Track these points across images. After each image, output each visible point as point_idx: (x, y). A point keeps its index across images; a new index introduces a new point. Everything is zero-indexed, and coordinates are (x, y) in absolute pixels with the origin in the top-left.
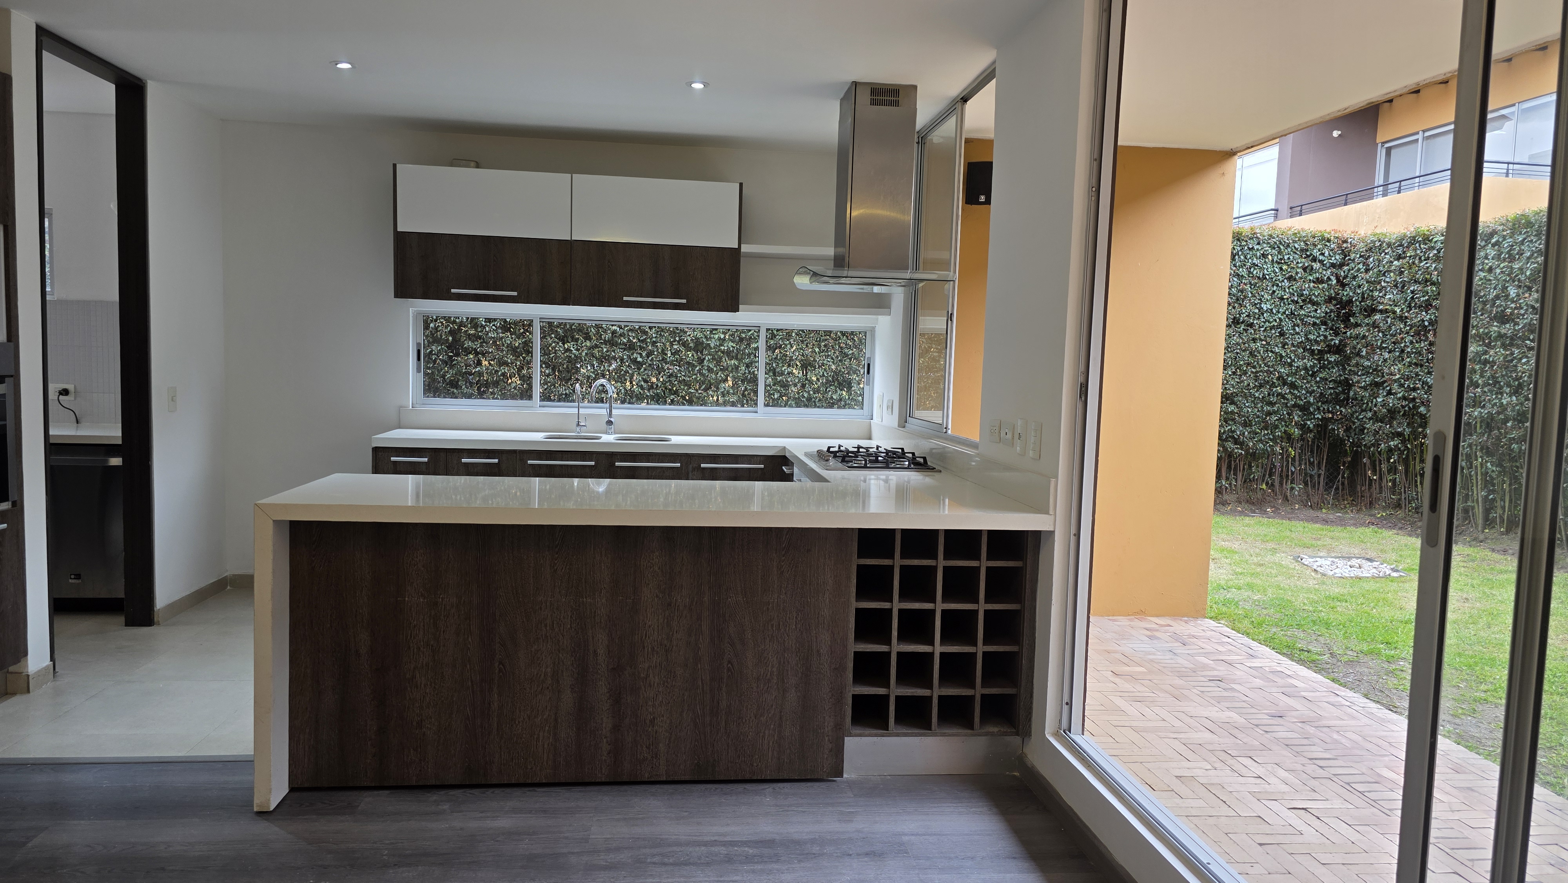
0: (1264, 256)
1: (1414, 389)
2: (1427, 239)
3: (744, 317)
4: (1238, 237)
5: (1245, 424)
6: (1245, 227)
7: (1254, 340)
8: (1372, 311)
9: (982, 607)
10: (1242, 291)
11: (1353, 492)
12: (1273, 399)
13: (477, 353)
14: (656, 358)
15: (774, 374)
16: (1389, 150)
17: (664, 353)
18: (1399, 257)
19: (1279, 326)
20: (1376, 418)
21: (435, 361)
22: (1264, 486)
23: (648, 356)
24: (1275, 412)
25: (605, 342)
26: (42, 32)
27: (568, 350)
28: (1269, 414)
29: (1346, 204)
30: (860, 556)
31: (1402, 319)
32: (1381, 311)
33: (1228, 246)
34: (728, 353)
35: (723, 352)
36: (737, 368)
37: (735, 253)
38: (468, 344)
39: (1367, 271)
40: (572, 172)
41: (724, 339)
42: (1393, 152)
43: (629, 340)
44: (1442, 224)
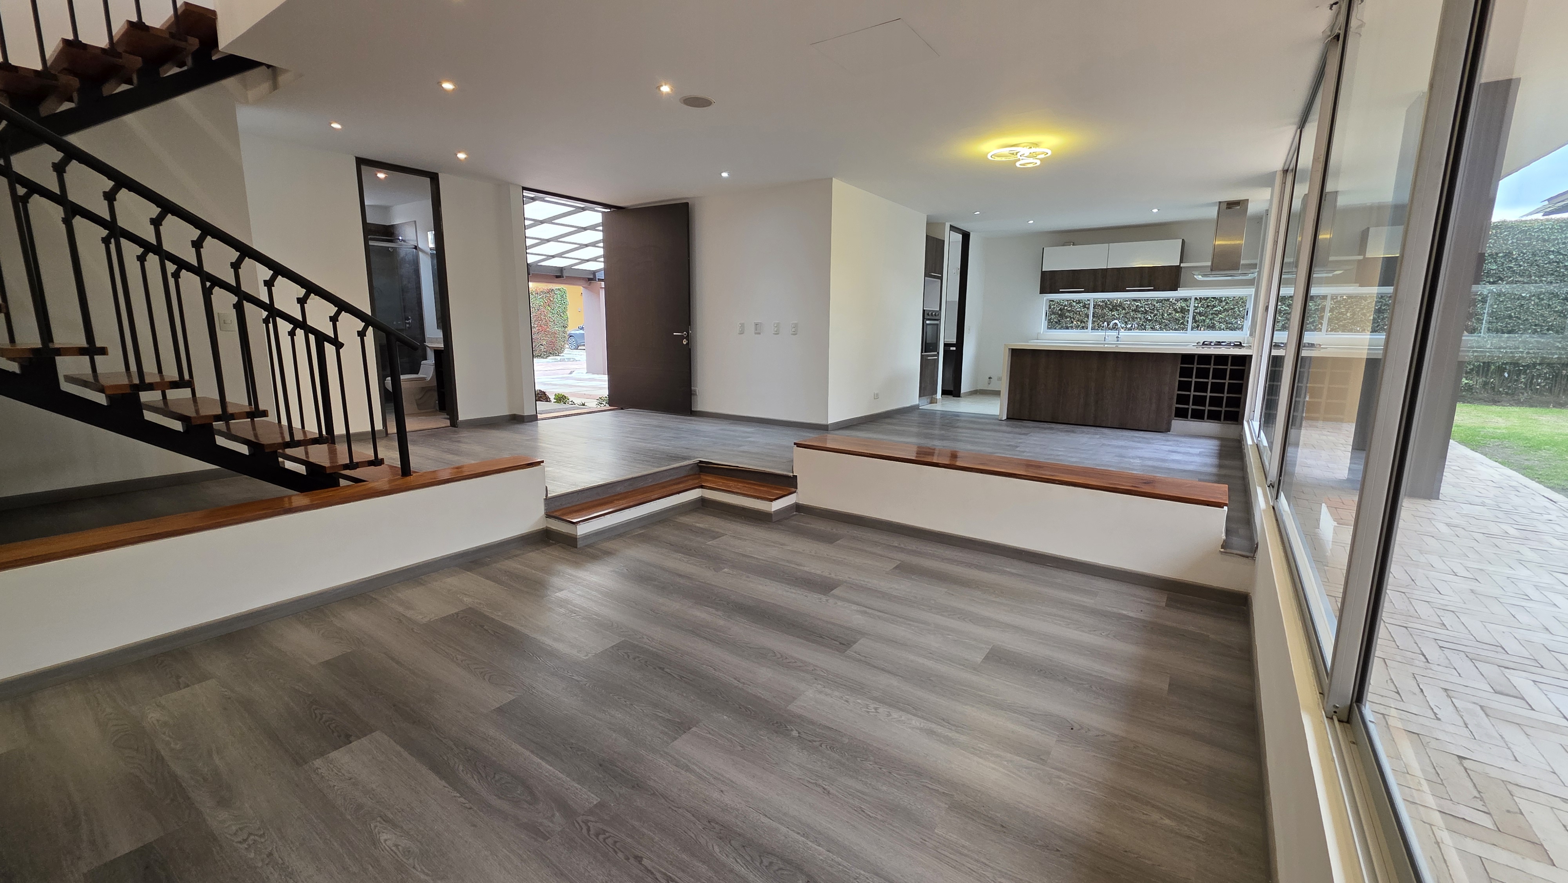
3: (1181, 293)
9: (1227, 382)
13: (1071, 318)
14: (1159, 317)
15: (1227, 323)
17: (1163, 315)
21: (1052, 322)
23: (1154, 316)
25: (1133, 311)
26: (951, 226)
30: (1181, 364)
36: (1204, 320)
37: (1178, 268)
38: (1068, 314)
40: (1109, 243)
41: (1198, 307)
43: (1145, 309)
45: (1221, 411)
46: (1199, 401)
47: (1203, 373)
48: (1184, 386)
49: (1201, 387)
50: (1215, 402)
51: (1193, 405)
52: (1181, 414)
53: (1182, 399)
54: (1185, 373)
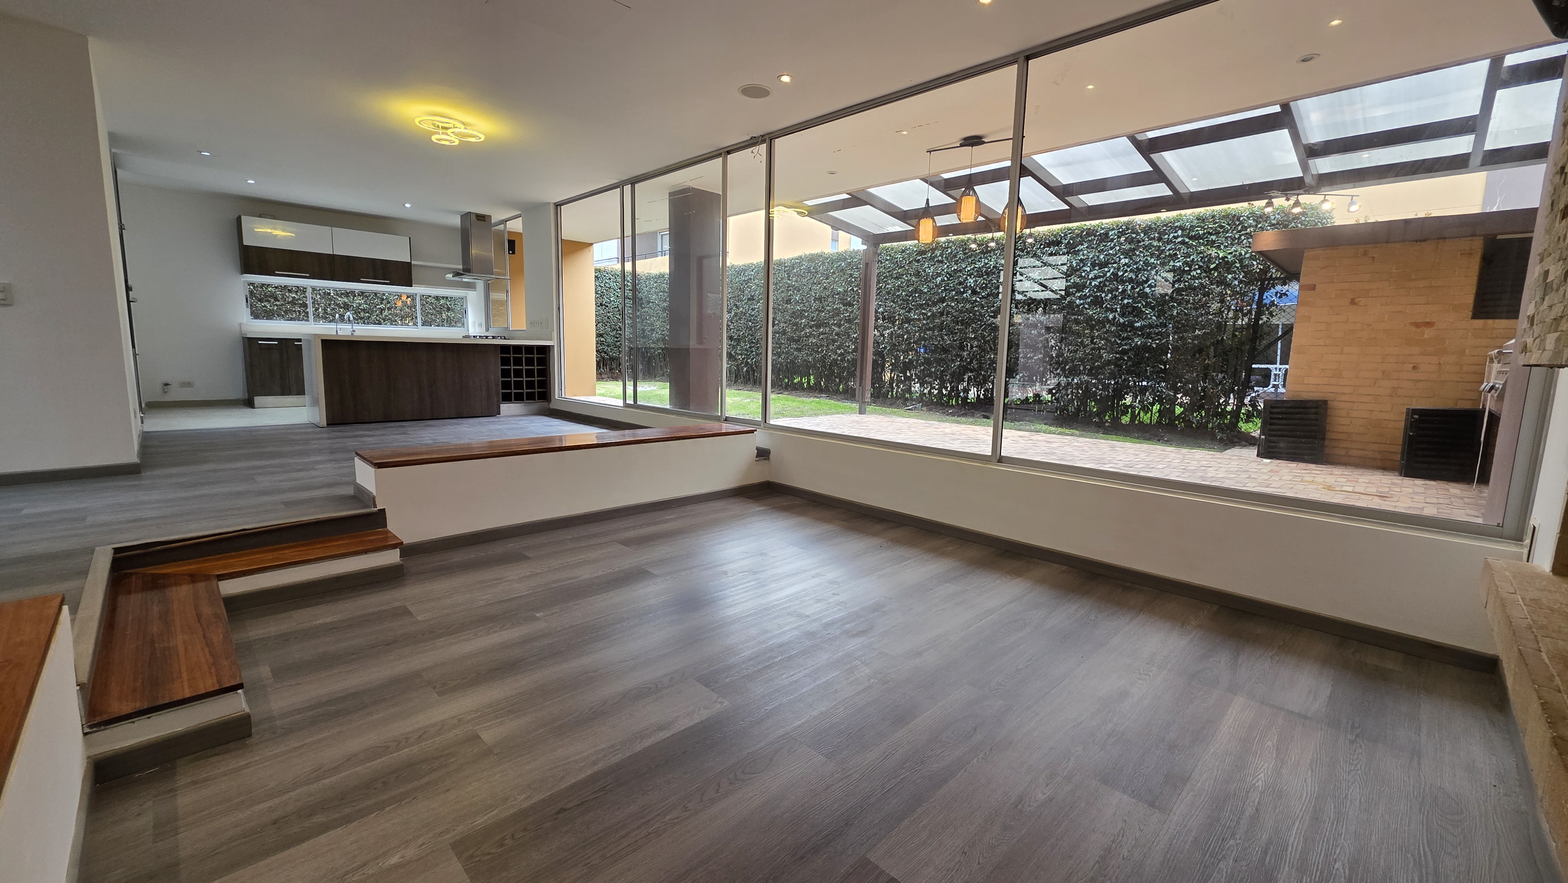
0: (610, 279)
1: (664, 331)
2: (663, 276)
3: (417, 290)
4: (597, 270)
5: (608, 346)
6: (600, 266)
7: (609, 312)
8: (649, 302)
9: (536, 368)
10: (602, 292)
11: (649, 374)
12: (618, 336)
16: (662, 235)
18: (656, 283)
19: (618, 307)
20: (653, 343)
22: (617, 371)
24: (619, 341)
25: (289, 303)
27: (265, 306)
28: (617, 342)
29: (646, 259)
30: (501, 354)
31: (658, 305)
32: (652, 302)
33: (593, 275)
34: (364, 310)
35: (361, 309)
37: (409, 265)
39: (646, 287)
42: (664, 236)
44: (667, 271)
45: (535, 392)
46: (518, 385)
47: (518, 362)
48: (505, 373)
49: (518, 373)
50: (530, 385)
51: (514, 389)
52: (507, 398)
53: (505, 385)
54: (505, 361)
